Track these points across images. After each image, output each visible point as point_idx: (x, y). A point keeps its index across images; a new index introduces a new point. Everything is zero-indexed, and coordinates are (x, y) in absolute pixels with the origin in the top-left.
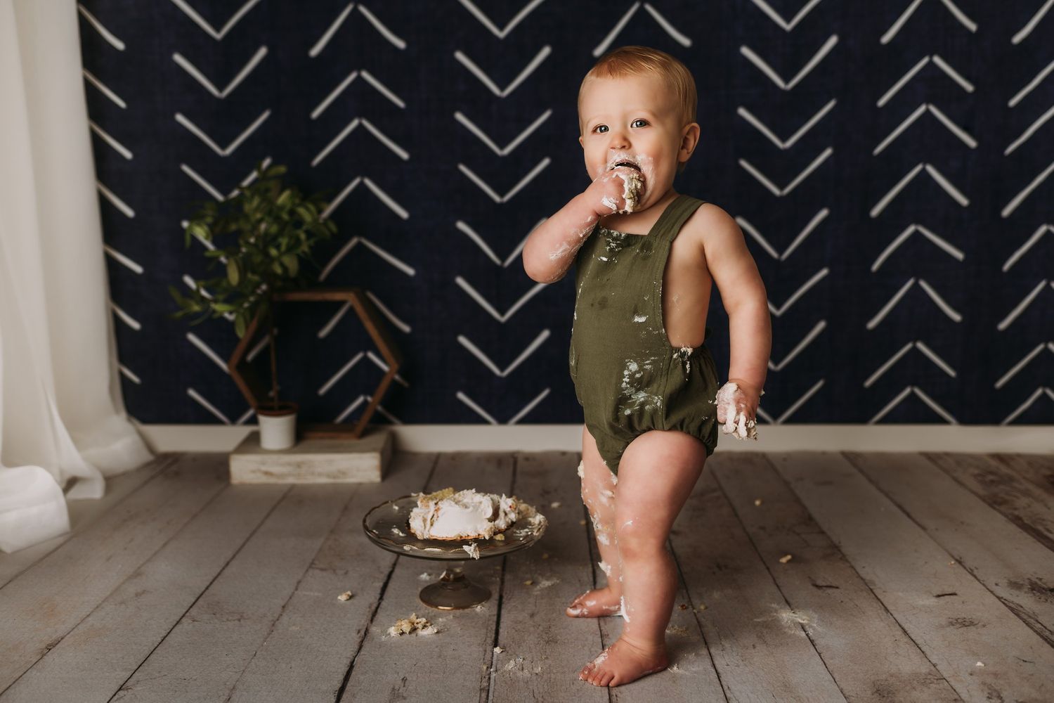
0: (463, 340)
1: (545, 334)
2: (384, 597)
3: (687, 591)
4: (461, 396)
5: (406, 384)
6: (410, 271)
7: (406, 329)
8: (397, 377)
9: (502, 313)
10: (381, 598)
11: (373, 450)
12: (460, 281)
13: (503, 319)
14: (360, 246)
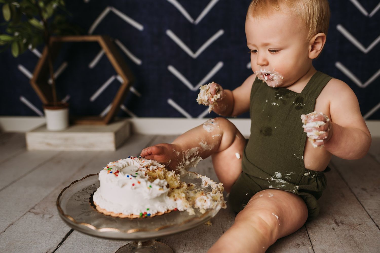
0: (172, 69)
1: (220, 65)
2: (64, 242)
3: (312, 247)
4: (171, 102)
5: (139, 95)
6: (140, 27)
7: (138, 62)
8: (132, 89)
9: (194, 51)
10: (61, 244)
11: (111, 131)
12: (170, 33)
13: (195, 56)
14: (111, 13)
